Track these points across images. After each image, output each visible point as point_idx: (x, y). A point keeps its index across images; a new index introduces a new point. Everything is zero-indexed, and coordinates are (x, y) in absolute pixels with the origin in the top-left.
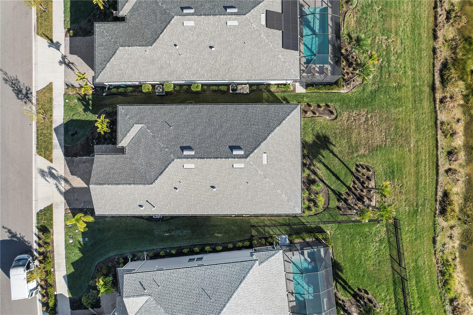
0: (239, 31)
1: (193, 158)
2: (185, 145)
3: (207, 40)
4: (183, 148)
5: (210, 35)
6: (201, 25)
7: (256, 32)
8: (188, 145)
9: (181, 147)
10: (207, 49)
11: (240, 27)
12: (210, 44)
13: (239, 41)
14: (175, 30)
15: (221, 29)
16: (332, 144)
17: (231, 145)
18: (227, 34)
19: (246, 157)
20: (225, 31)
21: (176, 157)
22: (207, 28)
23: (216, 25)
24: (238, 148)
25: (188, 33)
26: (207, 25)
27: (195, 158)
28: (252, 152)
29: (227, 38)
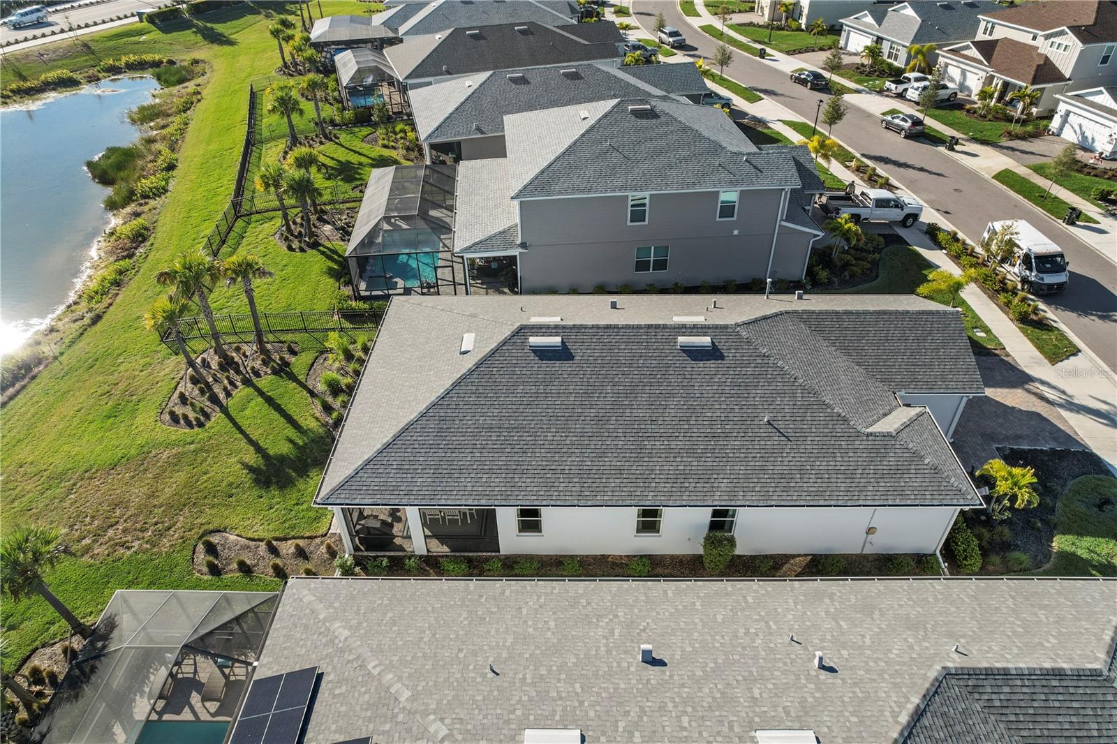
0: (518, 712)
1: (678, 328)
2: (711, 365)
3: (683, 685)
4: (713, 353)
5: (667, 700)
6: (719, 733)
7: (433, 706)
8: (701, 364)
9: (722, 357)
10: (677, 657)
11: (513, 726)
12: (664, 672)
13: (524, 678)
14: (854, 719)
15: (612, 719)
16: (251, 469)
17: (567, 365)
18: (582, 703)
19: (522, 328)
20: (592, 714)
21: (729, 330)
22: (686, 725)
23: (637, 734)
24: (543, 353)
25: (780, 709)
26: (685, 734)
27: (675, 328)
28: (504, 343)
29: (579, 690)
